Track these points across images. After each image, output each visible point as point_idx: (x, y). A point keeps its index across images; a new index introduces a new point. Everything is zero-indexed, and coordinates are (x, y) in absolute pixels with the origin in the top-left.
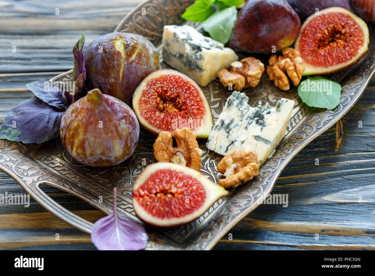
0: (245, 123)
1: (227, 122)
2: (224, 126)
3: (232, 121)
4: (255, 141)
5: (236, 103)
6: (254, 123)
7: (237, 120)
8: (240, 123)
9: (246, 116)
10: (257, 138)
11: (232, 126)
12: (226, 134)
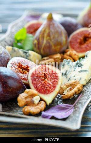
0: (73, 69)
1: (64, 73)
2: (64, 74)
3: (67, 71)
4: (80, 73)
5: (66, 64)
6: (77, 67)
7: (69, 70)
8: (71, 70)
9: (72, 66)
10: (81, 71)
11: (67, 73)
12: (66, 77)
